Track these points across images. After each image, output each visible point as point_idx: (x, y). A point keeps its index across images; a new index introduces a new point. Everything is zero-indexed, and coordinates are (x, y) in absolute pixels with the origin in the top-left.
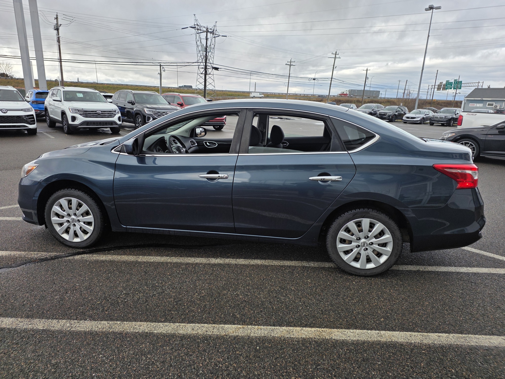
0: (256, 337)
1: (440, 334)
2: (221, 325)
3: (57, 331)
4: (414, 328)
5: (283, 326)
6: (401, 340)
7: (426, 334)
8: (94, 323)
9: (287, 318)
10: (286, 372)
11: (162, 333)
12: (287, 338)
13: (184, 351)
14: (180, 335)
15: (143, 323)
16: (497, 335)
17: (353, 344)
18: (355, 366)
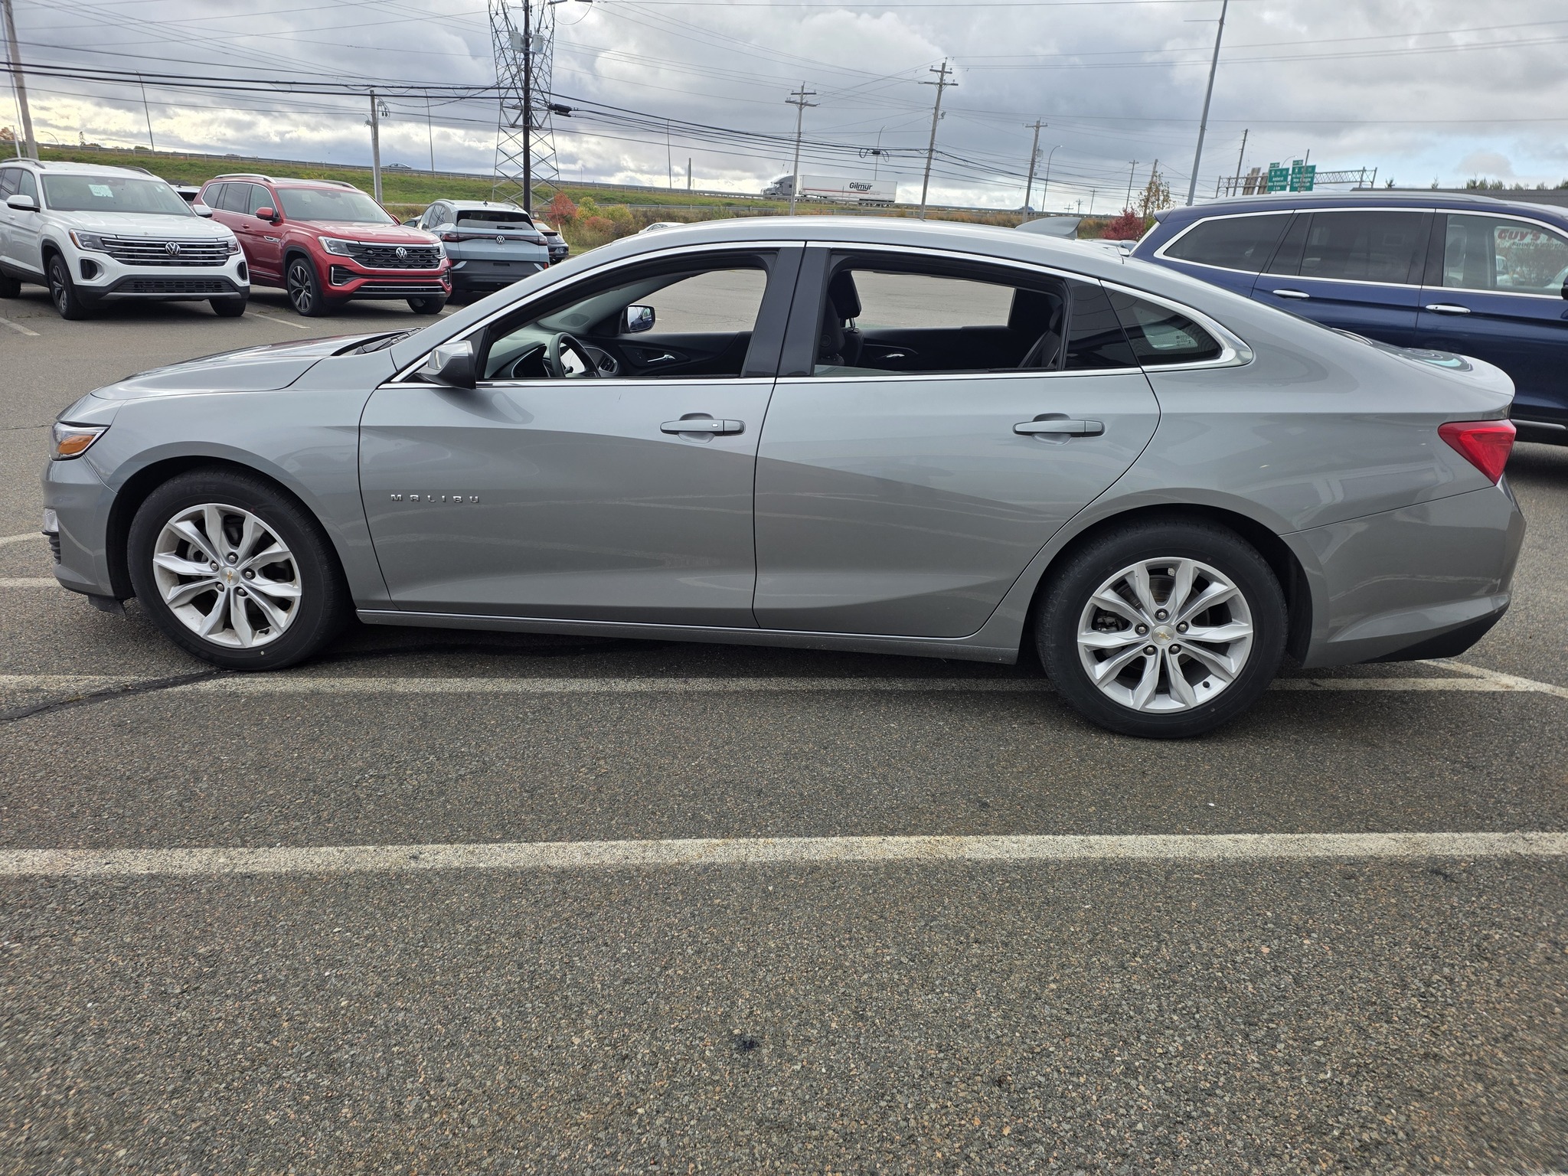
0: (763, 865)
1: (1240, 836)
2: (664, 842)
3: (191, 877)
4: (1173, 826)
5: (833, 836)
6: (1141, 854)
7: (1203, 837)
8: (296, 852)
9: (841, 816)
10: (850, 939)
11: (502, 867)
12: (847, 861)
13: (569, 906)
14: (552, 869)
15: (441, 846)
16: (1378, 831)
17: (1019, 867)
18: (1026, 917)
